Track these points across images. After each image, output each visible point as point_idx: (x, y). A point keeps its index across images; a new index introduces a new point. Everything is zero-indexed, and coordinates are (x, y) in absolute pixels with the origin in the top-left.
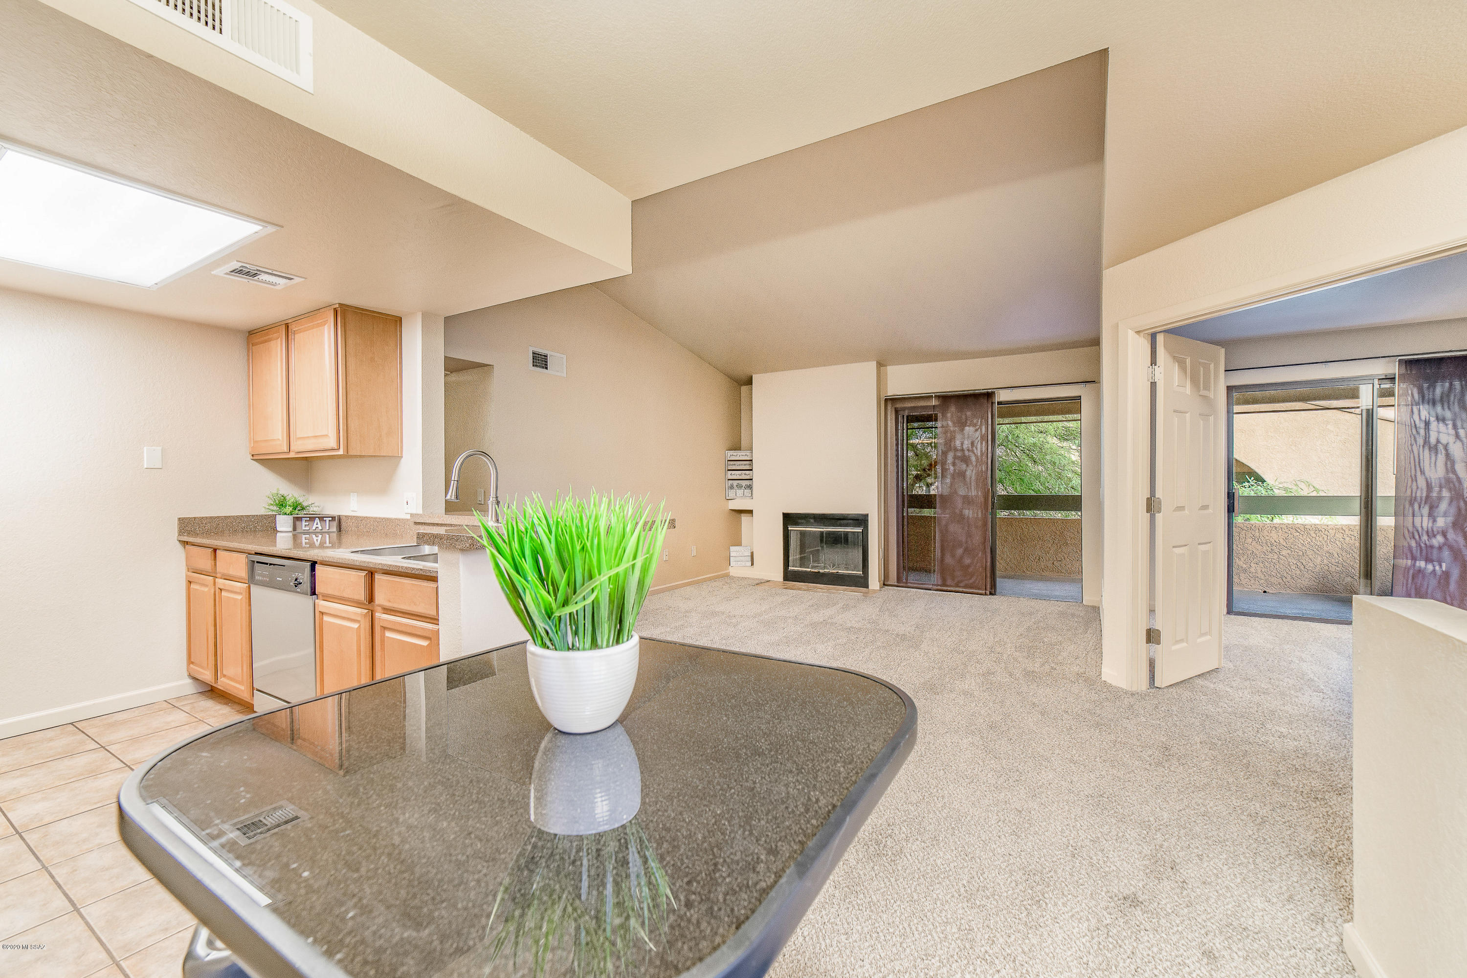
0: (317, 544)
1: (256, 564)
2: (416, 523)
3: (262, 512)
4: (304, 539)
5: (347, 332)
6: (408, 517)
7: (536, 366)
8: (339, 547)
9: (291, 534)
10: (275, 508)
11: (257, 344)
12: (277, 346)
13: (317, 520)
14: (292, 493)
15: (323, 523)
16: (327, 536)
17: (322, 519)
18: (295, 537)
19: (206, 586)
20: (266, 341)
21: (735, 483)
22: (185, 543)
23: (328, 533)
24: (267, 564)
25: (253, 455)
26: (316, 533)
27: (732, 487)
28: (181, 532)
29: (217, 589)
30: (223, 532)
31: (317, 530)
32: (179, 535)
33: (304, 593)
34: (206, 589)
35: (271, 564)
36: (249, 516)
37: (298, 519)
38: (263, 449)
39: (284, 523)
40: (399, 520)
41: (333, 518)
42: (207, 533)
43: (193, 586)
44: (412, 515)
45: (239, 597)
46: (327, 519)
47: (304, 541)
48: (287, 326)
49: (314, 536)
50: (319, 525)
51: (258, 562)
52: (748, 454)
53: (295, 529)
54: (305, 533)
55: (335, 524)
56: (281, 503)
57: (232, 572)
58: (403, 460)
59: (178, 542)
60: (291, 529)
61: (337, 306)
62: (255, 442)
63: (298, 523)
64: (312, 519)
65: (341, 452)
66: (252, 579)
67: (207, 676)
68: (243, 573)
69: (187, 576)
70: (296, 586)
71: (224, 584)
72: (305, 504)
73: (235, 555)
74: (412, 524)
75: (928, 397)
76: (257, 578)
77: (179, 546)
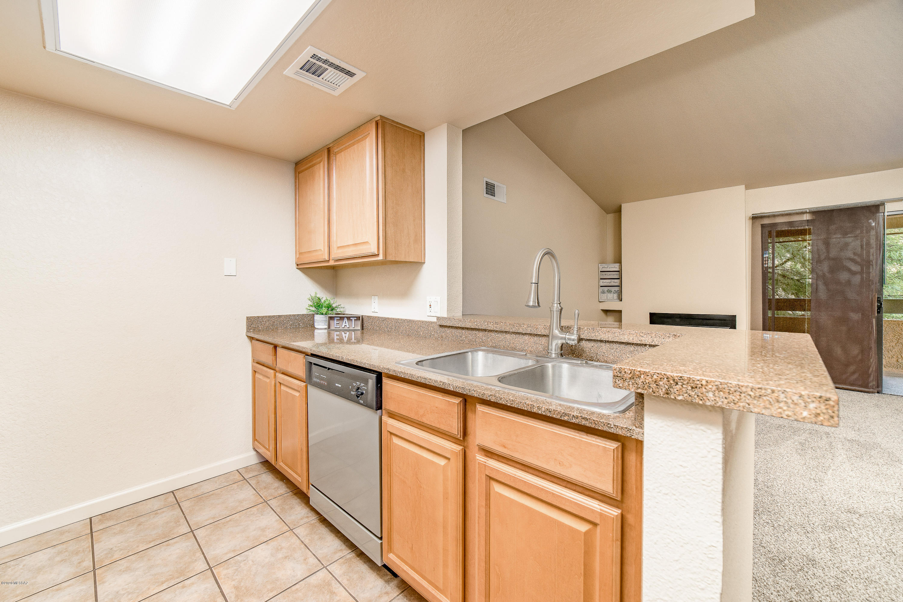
0: (345, 340)
1: (313, 366)
2: (441, 326)
3: (305, 312)
4: (335, 335)
5: (386, 143)
6: (435, 320)
7: (488, 194)
8: (362, 343)
9: (326, 331)
10: (313, 309)
11: (303, 171)
12: (321, 171)
13: (346, 320)
14: (325, 296)
15: (350, 322)
16: (353, 333)
17: (349, 318)
18: (329, 333)
19: (268, 378)
20: (310, 167)
21: (606, 289)
22: (251, 338)
23: (354, 330)
24: (326, 368)
25: (298, 265)
26: (345, 331)
27: (603, 292)
28: (248, 330)
29: (277, 382)
30: (277, 329)
31: (346, 328)
32: (247, 331)
33: (367, 405)
34: (268, 380)
35: (329, 369)
36: (295, 315)
37: (331, 318)
38: (307, 259)
39: (320, 322)
40: (423, 322)
41: (358, 318)
42: (267, 330)
43: (257, 375)
44: (438, 318)
45: (297, 394)
46: (353, 319)
47: (336, 337)
48: (329, 150)
49: (343, 333)
50: (347, 324)
51: (314, 364)
52: (616, 266)
53: (329, 327)
54: (337, 331)
55: (359, 323)
56: (318, 305)
57: (291, 370)
58: (425, 266)
59: (246, 337)
60: (326, 327)
61: (379, 118)
62: (301, 254)
63: (331, 322)
64: (342, 319)
65: (381, 257)
66: (309, 379)
67: (269, 455)
68: (301, 372)
69: (253, 366)
70: (358, 397)
71: (283, 379)
72: (334, 306)
73: (293, 354)
74: (437, 327)
75: (803, 213)
76: (315, 380)
77: (247, 340)
